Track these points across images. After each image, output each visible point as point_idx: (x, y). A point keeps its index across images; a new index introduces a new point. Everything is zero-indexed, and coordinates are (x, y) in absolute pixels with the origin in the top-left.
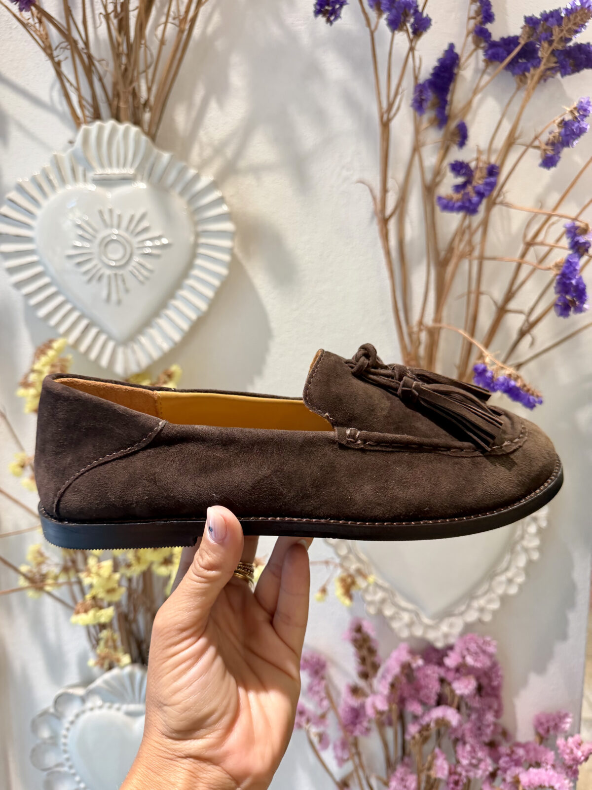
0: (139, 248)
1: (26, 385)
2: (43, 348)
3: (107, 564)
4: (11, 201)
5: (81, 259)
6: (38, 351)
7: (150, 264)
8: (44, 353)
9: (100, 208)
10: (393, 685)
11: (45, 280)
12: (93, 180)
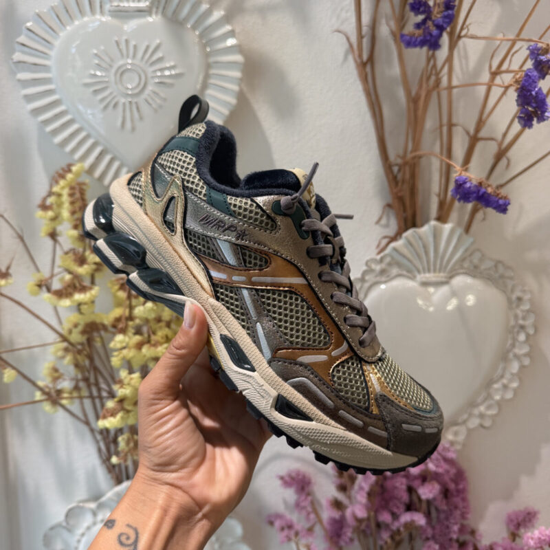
0: (153, 77)
1: (44, 207)
2: (61, 172)
3: (136, 375)
4: (29, 30)
5: (98, 88)
6: (56, 175)
7: (163, 92)
8: (63, 177)
9: (117, 39)
10: (370, 494)
11: (62, 108)
12: (110, 11)
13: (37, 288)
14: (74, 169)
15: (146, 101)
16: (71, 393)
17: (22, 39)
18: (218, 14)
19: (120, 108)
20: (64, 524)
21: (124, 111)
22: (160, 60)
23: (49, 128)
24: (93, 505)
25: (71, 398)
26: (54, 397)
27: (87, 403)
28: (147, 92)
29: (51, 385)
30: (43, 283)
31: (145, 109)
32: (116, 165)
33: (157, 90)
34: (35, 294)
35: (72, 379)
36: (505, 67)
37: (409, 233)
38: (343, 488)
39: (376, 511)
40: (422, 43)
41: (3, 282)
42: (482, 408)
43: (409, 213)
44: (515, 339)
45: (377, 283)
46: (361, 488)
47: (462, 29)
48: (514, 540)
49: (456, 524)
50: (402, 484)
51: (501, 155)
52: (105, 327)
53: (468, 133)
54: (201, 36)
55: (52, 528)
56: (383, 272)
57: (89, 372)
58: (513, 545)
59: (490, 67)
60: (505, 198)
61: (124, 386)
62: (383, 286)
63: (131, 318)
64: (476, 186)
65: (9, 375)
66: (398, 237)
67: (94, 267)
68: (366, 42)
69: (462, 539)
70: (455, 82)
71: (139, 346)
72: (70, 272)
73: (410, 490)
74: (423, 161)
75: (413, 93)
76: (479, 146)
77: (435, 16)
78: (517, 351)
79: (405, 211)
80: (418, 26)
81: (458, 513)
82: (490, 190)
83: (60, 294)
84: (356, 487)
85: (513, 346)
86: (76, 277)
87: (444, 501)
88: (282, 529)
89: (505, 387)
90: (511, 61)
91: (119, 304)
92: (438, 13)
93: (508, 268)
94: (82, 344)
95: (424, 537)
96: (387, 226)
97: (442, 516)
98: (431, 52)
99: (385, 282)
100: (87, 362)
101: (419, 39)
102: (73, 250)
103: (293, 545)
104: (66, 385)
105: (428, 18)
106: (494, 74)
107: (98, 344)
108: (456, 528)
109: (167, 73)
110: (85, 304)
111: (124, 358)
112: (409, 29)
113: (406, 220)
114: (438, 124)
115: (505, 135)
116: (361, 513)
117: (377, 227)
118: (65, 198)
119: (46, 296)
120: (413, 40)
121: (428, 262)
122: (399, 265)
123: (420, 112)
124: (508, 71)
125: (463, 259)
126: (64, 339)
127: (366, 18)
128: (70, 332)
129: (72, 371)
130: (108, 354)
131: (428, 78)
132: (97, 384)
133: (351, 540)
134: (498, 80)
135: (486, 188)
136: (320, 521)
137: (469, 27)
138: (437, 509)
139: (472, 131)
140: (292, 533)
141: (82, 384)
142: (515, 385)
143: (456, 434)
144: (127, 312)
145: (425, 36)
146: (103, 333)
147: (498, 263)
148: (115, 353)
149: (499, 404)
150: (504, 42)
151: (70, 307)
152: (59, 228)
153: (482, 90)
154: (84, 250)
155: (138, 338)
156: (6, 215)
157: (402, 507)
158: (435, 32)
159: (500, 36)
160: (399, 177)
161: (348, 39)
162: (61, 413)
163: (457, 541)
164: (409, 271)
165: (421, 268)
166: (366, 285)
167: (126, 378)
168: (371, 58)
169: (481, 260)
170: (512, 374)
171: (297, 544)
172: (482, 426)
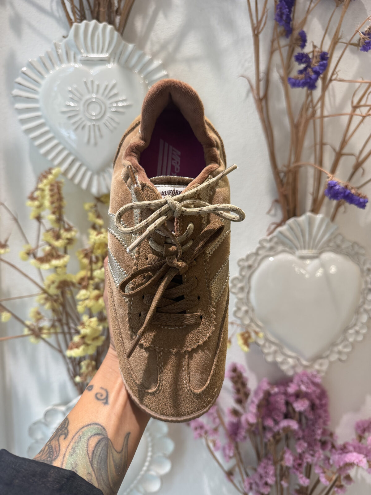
0: (110, 107)
1: (32, 198)
2: (44, 174)
3: (94, 320)
4: (24, 73)
5: (71, 114)
6: (42, 176)
7: (117, 118)
8: (45, 177)
9: (85, 80)
10: (259, 407)
11: (46, 129)
12: (81, 60)
13: (26, 256)
14: (54, 171)
15: (105, 124)
16: (49, 329)
17: (19, 80)
18: (157, 63)
19: (87, 129)
20: (43, 421)
21: (90, 131)
22: (115, 95)
23: (37, 143)
24: (63, 408)
25: (49, 334)
26: (37, 333)
27: (61, 337)
28: (106, 118)
29: (35, 324)
30: (31, 252)
31: (104, 130)
32: (83, 169)
33: (113, 116)
34: (24, 259)
35: (50, 320)
36: (363, 103)
37: (291, 221)
38: (239, 401)
39: (263, 418)
40: (304, 85)
41: (2, 251)
42: (340, 347)
43: (291, 206)
44: (365, 299)
45: (267, 256)
46: (253, 402)
47: (333, 74)
48: (360, 441)
49: (319, 428)
50: (281, 399)
51: (358, 166)
52: (73, 284)
53: (334, 150)
54: (145, 78)
55: (35, 424)
56: (271, 248)
57: (62, 314)
58: (360, 444)
59: (352, 102)
60: (365, 197)
61: (85, 327)
62: (271, 259)
63: (91, 278)
64: (343, 188)
65: (5, 316)
66: (283, 223)
67: (66, 241)
68: (262, 84)
69: (324, 439)
70: (326, 113)
71: (97, 298)
72: (50, 245)
73: (288, 404)
74: (302, 170)
75: (296, 121)
76: (343, 160)
77: (314, 65)
78: (366, 307)
79: (288, 204)
80: (301, 72)
81: (321, 421)
82: (353, 191)
83: (42, 260)
84: (249, 400)
85: (364, 303)
86: (53, 248)
87: (311, 412)
88: (196, 429)
89: (357, 332)
90: (367, 98)
91: (83, 268)
92: (316, 63)
93: (361, 247)
94: (57, 296)
95: (296, 437)
96: (275, 215)
97: (310, 423)
98: (309, 92)
99: (272, 256)
100: (61, 308)
101: (301, 82)
102: (52, 230)
103: (203, 441)
104: (46, 324)
105: (308, 66)
106: (355, 108)
107: (68, 296)
108: (319, 432)
109: (120, 104)
110: (60, 267)
111: (86, 307)
112: (294, 74)
113: (288, 211)
114: (313, 143)
115: (361, 152)
116: (252, 419)
117: (268, 216)
118: (47, 193)
119: (32, 261)
120: (297, 82)
121: (304, 242)
122: (283, 244)
123: (300, 134)
124: (365, 106)
125: (329, 241)
126: (45, 292)
127: (263, 67)
128: (49, 286)
129: (50, 314)
130: (75, 303)
131: (307, 110)
132: (68, 324)
133: (245, 438)
134: (358, 111)
135: (350, 190)
136: (222, 423)
137: (339, 73)
138: (307, 418)
139: (338, 148)
140: (203, 432)
141: (57, 324)
142: (364, 331)
143: (321, 365)
144: (89, 274)
145: (306, 79)
146: (72, 288)
147: (355, 244)
148: (80, 303)
149: (353, 345)
150: (363, 84)
151: (49, 270)
152: (43, 214)
153: (346, 119)
154: (60, 229)
155: (96, 292)
156: (6, 204)
157: (282, 416)
158: (313, 76)
159: (360, 80)
160: (285, 180)
161: (249, 82)
162: (42, 344)
163: (320, 441)
164: (291, 248)
165: (298, 245)
166: (259, 258)
167: (86, 321)
168: (266, 96)
169: (343, 241)
170: (362, 323)
171: (206, 440)
172: (340, 360)
